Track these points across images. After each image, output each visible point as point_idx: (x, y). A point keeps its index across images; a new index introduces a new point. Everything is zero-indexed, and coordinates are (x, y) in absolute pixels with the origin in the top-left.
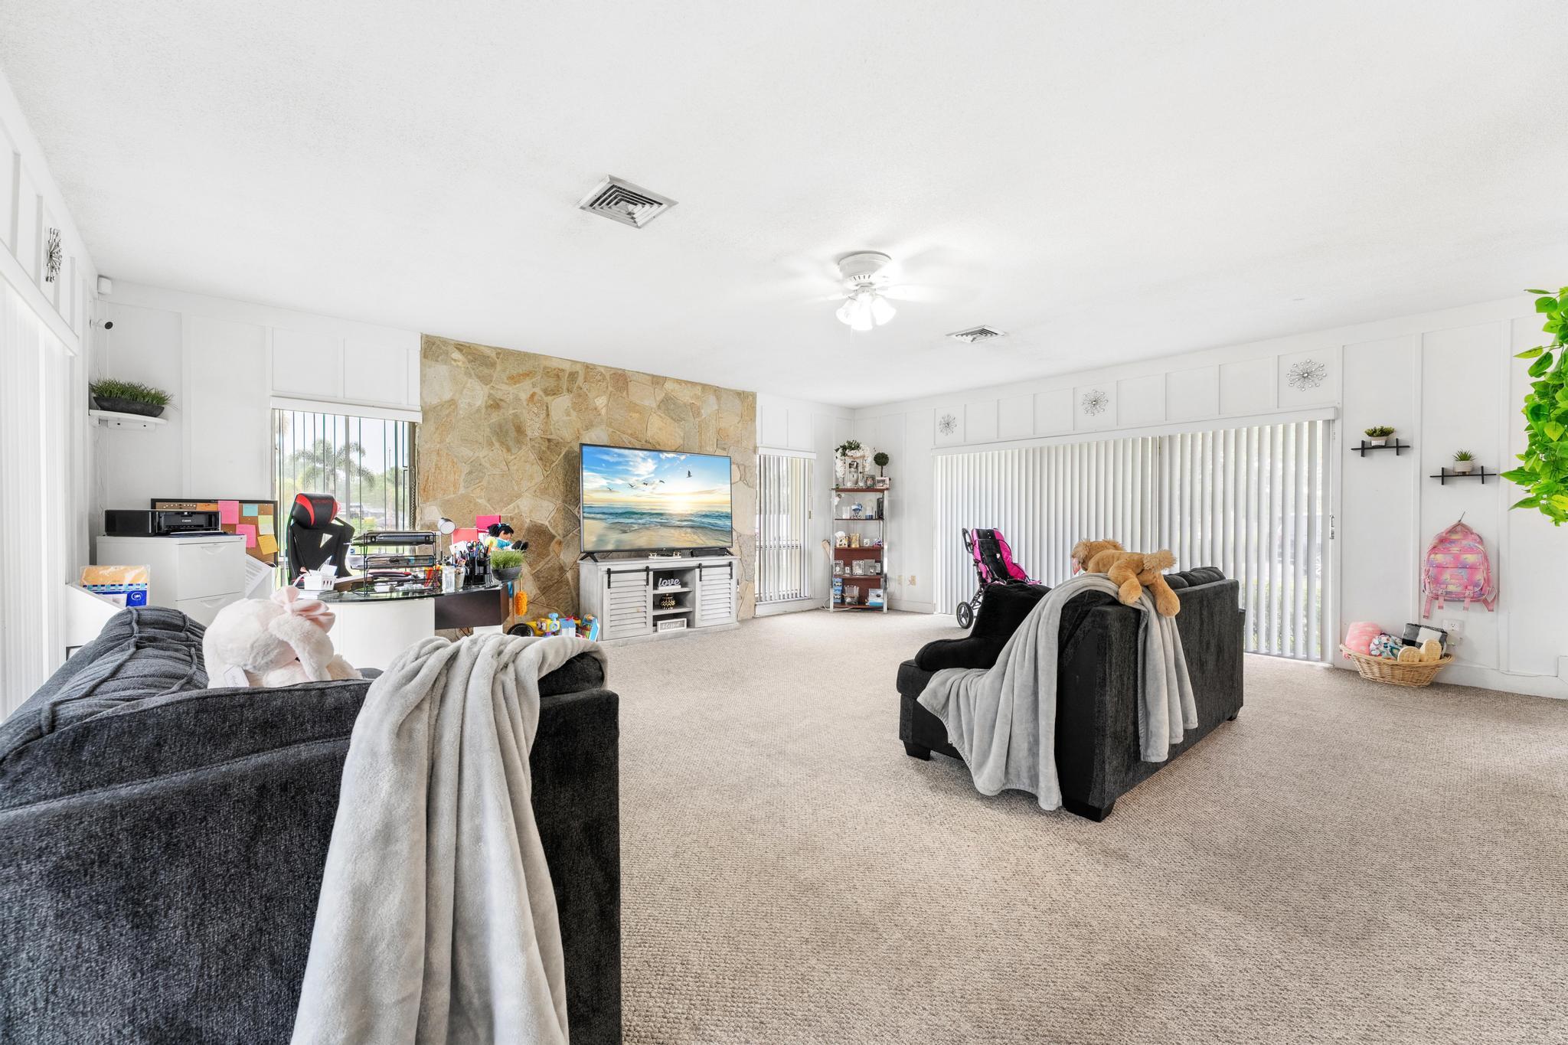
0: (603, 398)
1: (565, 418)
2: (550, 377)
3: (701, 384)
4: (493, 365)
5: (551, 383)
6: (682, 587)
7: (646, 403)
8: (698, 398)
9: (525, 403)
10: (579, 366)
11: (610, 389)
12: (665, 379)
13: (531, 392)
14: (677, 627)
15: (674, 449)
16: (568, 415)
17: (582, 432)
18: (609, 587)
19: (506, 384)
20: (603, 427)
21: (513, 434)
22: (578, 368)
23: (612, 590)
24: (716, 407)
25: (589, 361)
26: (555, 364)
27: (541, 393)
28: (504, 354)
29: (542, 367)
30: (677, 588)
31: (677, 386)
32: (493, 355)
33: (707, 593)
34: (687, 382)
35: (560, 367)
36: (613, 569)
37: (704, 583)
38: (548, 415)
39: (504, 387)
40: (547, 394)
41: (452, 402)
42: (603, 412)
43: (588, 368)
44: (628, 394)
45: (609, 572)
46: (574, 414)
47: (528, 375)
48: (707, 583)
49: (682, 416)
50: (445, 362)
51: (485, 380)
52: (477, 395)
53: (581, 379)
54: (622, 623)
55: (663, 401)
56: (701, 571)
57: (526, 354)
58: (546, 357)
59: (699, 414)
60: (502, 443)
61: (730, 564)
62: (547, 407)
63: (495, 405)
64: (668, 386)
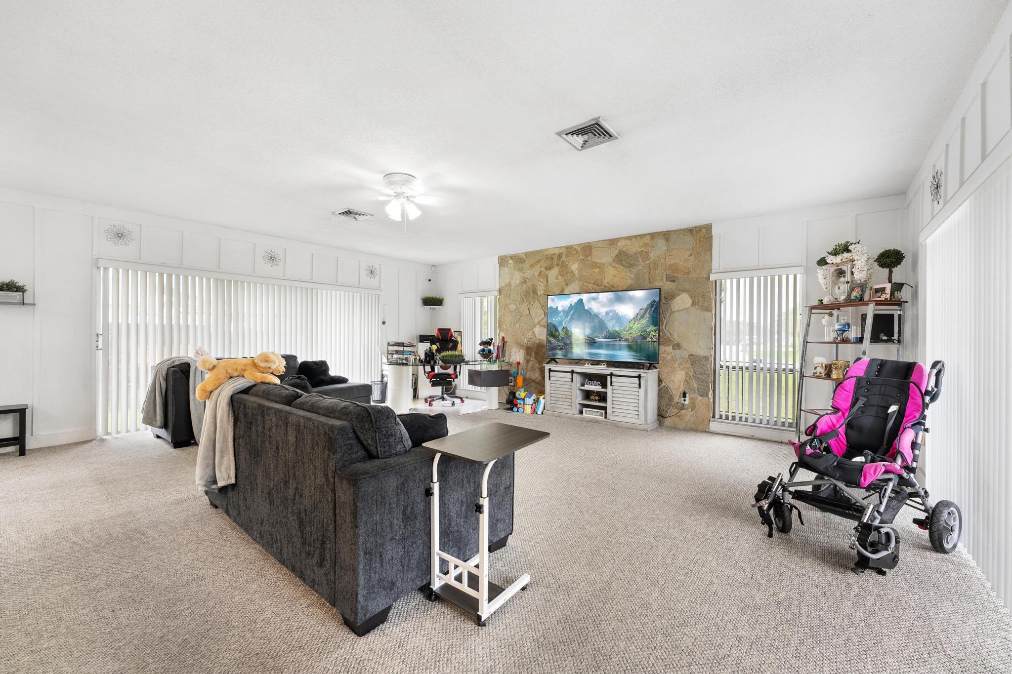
0: (576, 264)
1: (556, 281)
2: (548, 260)
3: (649, 234)
4: (524, 262)
5: (549, 263)
6: (602, 388)
7: (604, 260)
8: (646, 245)
9: (537, 277)
10: (563, 248)
11: (581, 257)
12: (618, 240)
13: (540, 271)
14: (598, 415)
15: (625, 288)
16: (557, 278)
17: (564, 287)
18: (550, 380)
19: (528, 269)
20: (577, 282)
21: (532, 294)
22: (562, 250)
23: (552, 382)
24: (665, 248)
25: (568, 244)
26: (551, 252)
27: (544, 270)
28: (528, 254)
29: (544, 256)
30: (598, 388)
31: (628, 242)
32: (524, 257)
33: (617, 395)
34: (636, 237)
35: (553, 253)
36: (553, 368)
37: (615, 388)
38: (547, 281)
39: (529, 271)
40: (547, 270)
41: (509, 284)
42: (576, 273)
43: (568, 248)
44: (591, 258)
45: (550, 370)
46: (560, 277)
47: (538, 262)
48: (617, 388)
49: (632, 262)
50: (507, 266)
51: (521, 270)
52: (517, 278)
53: (564, 257)
54: (557, 402)
55: (617, 255)
56: (611, 378)
57: (538, 251)
58: (546, 250)
59: (648, 257)
60: (527, 300)
61: (639, 377)
62: (547, 277)
63: (524, 281)
64: (620, 244)
